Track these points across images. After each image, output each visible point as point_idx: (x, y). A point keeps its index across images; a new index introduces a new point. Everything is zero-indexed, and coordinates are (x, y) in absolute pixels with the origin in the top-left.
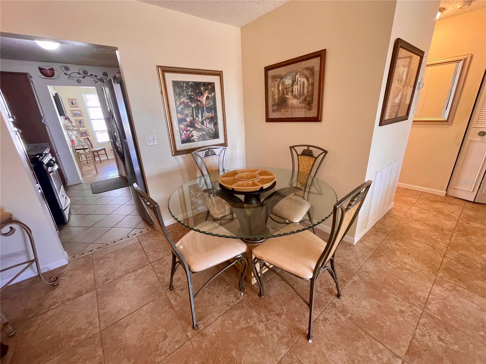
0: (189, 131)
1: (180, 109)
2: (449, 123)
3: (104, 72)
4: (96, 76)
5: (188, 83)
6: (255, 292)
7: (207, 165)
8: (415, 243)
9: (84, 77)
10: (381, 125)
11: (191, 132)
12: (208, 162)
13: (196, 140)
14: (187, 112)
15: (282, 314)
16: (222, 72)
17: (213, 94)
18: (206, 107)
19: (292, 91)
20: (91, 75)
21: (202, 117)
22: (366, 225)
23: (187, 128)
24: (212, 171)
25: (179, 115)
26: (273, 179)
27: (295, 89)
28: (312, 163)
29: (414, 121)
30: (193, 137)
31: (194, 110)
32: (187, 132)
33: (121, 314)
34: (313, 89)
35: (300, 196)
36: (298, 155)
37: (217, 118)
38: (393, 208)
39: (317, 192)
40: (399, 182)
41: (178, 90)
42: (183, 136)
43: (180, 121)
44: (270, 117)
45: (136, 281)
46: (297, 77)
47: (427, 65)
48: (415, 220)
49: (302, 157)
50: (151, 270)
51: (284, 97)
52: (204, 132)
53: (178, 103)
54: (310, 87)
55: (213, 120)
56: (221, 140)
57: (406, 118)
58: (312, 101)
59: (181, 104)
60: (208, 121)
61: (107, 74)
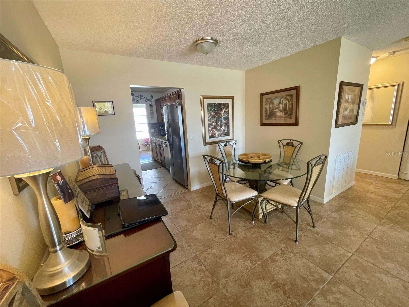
0: (213, 131)
1: (210, 118)
2: (393, 126)
3: (152, 96)
4: (147, 98)
5: (215, 104)
6: (261, 222)
7: (226, 151)
8: (368, 205)
9: (140, 99)
10: (336, 127)
11: (215, 132)
12: (226, 149)
13: (217, 137)
14: (213, 120)
15: (279, 232)
16: (233, 96)
17: (228, 110)
18: (223, 117)
19: (279, 108)
20: (145, 97)
21: (221, 123)
22: (332, 192)
23: (212, 130)
24: (228, 154)
25: (209, 122)
26: (271, 157)
27: (281, 106)
28: (293, 150)
29: (363, 125)
30: (215, 134)
31: (217, 119)
32: (212, 132)
33: (187, 227)
34: (292, 107)
35: (286, 171)
36: (284, 146)
37: (229, 123)
38: (355, 185)
39: (297, 169)
40: (357, 168)
41: (210, 108)
42: (210, 134)
43: (209, 125)
44: (264, 122)
45: (189, 214)
46: (282, 100)
47: (368, 89)
48: (371, 193)
49: (286, 146)
50: (196, 210)
51: (273, 111)
52: (221, 132)
53: (209, 115)
54: (291, 105)
55: (227, 125)
56: (230, 137)
57: (355, 122)
58: (292, 113)
59: (210, 116)
60: (224, 125)
61: (153, 96)
